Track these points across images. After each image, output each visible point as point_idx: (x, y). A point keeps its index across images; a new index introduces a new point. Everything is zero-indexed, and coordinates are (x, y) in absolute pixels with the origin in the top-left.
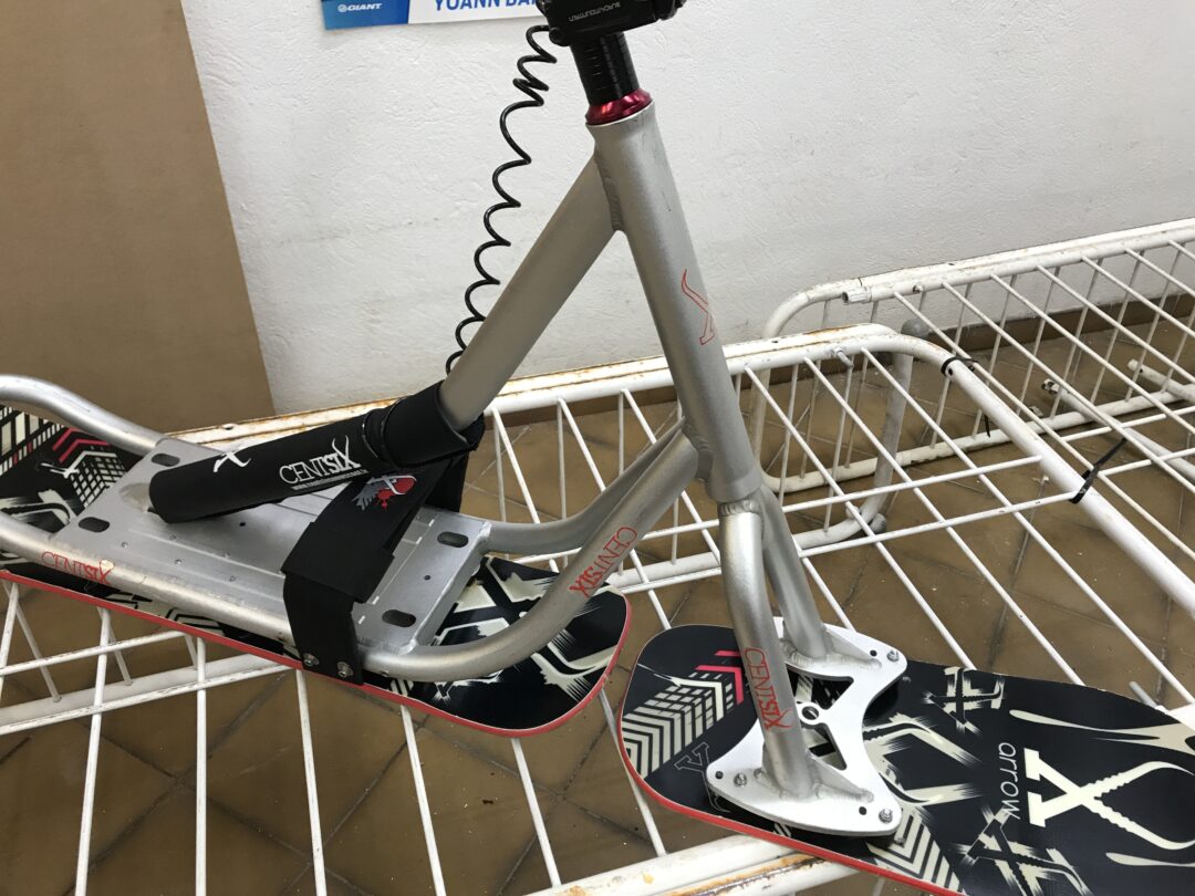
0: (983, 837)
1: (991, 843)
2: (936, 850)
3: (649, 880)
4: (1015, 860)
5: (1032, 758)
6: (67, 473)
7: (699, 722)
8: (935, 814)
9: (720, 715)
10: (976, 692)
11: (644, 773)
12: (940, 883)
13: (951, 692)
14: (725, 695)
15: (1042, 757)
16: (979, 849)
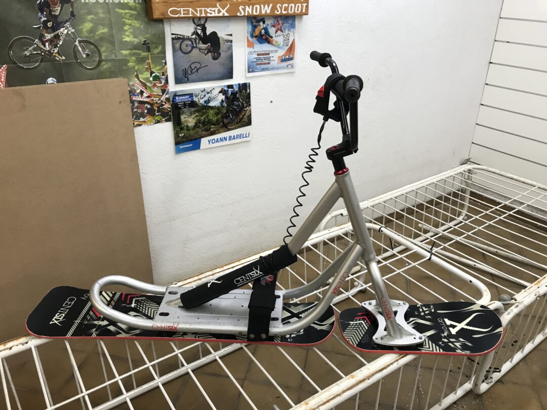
0: (443, 340)
1: (446, 340)
2: (434, 345)
3: (369, 369)
4: (452, 343)
5: (446, 320)
6: (133, 305)
7: (362, 331)
8: (430, 337)
9: (367, 328)
10: (427, 309)
11: (355, 345)
12: (438, 351)
13: (421, 310)
14: (365, 323)
15: (449, 320)
16: (443, 342)
